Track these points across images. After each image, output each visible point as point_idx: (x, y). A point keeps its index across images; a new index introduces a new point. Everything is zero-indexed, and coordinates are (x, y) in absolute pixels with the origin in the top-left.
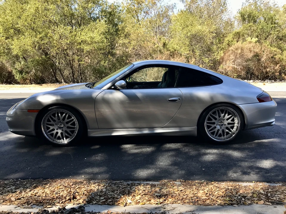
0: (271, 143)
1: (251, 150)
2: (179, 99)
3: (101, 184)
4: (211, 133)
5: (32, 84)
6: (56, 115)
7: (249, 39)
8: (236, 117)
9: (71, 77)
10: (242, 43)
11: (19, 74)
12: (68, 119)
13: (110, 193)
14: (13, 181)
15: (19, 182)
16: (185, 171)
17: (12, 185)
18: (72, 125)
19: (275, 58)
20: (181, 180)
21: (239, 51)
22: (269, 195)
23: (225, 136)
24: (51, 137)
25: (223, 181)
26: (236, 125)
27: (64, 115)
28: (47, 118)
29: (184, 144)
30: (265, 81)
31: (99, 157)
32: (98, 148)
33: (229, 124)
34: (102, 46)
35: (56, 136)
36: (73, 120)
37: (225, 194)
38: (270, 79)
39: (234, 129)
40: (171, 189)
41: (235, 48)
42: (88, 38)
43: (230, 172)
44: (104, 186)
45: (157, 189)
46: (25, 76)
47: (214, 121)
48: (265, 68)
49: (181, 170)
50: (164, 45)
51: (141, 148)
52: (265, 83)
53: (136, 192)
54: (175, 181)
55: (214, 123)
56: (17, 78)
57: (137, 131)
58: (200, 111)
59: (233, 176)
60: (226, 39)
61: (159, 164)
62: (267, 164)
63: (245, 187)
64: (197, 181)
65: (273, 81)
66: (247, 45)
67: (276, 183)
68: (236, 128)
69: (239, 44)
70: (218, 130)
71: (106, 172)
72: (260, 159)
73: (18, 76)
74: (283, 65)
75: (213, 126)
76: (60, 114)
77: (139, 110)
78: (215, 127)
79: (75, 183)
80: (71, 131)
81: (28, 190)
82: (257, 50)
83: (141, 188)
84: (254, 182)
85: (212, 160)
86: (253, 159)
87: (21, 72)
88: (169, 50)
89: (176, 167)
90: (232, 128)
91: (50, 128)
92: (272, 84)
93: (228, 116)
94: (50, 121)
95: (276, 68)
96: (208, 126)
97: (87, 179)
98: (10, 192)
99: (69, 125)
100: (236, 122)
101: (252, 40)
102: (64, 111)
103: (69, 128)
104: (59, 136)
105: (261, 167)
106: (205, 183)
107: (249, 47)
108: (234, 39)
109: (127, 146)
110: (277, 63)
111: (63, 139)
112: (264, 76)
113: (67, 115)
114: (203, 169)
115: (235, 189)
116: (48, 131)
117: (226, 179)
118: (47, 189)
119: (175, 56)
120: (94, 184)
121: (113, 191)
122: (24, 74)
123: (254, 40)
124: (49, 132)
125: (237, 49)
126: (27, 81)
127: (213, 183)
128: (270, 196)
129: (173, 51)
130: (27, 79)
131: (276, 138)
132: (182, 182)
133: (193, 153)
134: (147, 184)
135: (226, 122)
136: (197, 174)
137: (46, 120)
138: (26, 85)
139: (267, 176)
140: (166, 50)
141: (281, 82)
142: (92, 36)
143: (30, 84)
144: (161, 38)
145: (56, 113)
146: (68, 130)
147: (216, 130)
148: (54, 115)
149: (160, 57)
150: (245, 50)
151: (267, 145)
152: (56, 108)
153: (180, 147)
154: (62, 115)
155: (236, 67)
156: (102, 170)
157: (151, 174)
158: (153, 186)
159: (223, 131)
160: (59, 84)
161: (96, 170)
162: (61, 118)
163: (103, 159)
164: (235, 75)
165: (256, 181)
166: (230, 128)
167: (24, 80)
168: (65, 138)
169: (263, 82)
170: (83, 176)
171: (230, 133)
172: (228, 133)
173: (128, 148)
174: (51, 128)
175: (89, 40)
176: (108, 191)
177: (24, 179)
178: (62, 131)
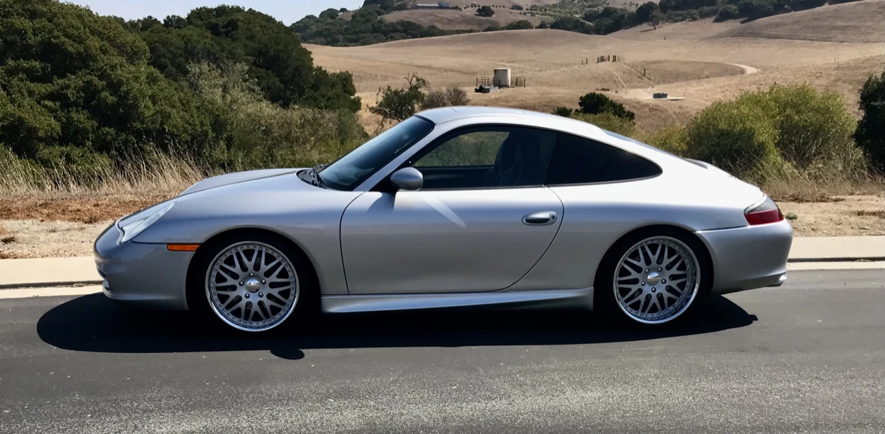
2: (553, 217)
4: (630, 306)
6: (236, 260)
23: (667, 309)
33: (673, 277)
39: (686, 289)
47: (634, 275)
70: (648, 297)
75: (634, 287)
76: (244, 257)
80: (282, 293)
93: (669, 258)
96: (621, 289)
99: (274, 278)
100: (690, 272)
146: (275, 292)
148: (230, 261)
154: (249, 259)
159: (660, 297)
162: (250, 265)
166: (676, 287)
171: (678, 298)
172: (671, 301)
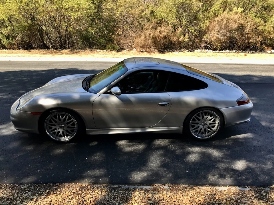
0: (245, 139)
1: (228, 147)
2: (168, 104)
3: (103, 189)
4: (195, 131)
5: (20, 49)
6: (58, 117)
7: (235, 9)
8: (217, 118)
9: (58, 41)
10: (228, 13)
11: (6, 39)
12: (68, 120)
13: (112, 201)
14: (28, 186)
15: (33, 187)
16: (172, 173)
17: (27, 190)
18: (72, 125)
19: (258, 30)
20: (169, 184)
21: (225, 23)
22: (239, 201)
23: (207, 134)
24: (54, 135)
25: (203, 185)
26: (217, 125)
27: (65, 116)
28: (49, 119)
29: (171, 140)
30: (246, 51)
31: (98, 157)
32: (96, 145)
33: (210, 124)
34: (89, 13)
35: (58, 135)
36: (73, 120)
37: (205, 201)
38: (251, 50)
39: (214, 128)
40: (161, 195)
41: (220, 18)
42: (76, 4)
43: (209, 175)
44: (106, 192)
45: (150, 195)
46: (11, 41)
47: (197, 121)
48: (248, 38)
49: (169, 172)
50: (152, 12)
51: (133, 145)
52: (246, 54)
53: (133, 198)
54: (164, 185)
55: (198, 123)
56: (4, 43)
57: (131, 130)
58: (186, 113)
59: (211, 180)
60: (213, 8)
61: (150, 166)
62: (240, 165)
63: (221, 192)
64: (182, 186)
65: (254, 51)
66: (233, 16)
67: (246, 188)
68: (217, 127)
69: (225, 14)
70: (201, 129)
71: (106, 175)
72: (234, 159)
73: (5, 41)
74: (264, 36)
75: (197, 126)
76: (60, 116)
77: (130, 109)
78: (199, 127)
79: (82, 188)
80: (71, 131)
81: (43, 197)
82: (241, 22)
83: (137, 193)
84: (228, 186)
85: (195, 160)
86: (229, 159)
87: (8, 37)
88: (157, 18)
89: (165, 169)
90: (213, 127)
91: (52, 128)
92: (253, 55)
93: (210, 117)
94: (52, 122)
95: (258, 40)
96: (192, 125)
97: (90, 183)
98: (27, 199)
99: (69, 125)
100: (217, 123)
101: (238, 11)
102: (64, 113)
103: (70, 128)
104: (61, 135)
105: (235, 168)
106: (189, 188)
107: (234, 18)
108: (220, 8)
109: (122, 143)
110: (259, 34)
111: (65, 137)
112: (246, 46)
113: (67, 117)
114: (187, 171)
115: (212, 195)
116: (50, 130)
117: (206, 183)
118: (59, 195)
119: (162, 25)
120: (97, 189)
121: (114, 199)
122: (10, 39)
123: (240, 10)
124: (52, 131)
125: (222, 20)
126: (14, 46)
127: (195, 187)
128: (239, 203)
129: (160, 19)
130: (14, 44)
131: (250, 133)
132: (170, 186)
133: (179, 152)
134: (142, 189)
135: (208, 123)
136: (182, 178)
137: (48, 121)
138: (13, 51)
139: (239, 179)
140: (153, 18)
141: (261, 53)
142: (80, 3)
143: (17, 50)
144: (149, 5)
145: (57, 115)
146: (69, 130)
147: (199, 129)
148: (55, 117)
149: (148, 25)
150: (230, 21)
151: (242, 142)
152: (56, 111)
153: (167, 144)
154: (62, 117)
155: (220, 37)
156: (102, 172)
157: (144, 177)
158: (146, 191)
159: (205, 130)
160: (47, 50)
161: (97, 173)
162: (62, 119)
163: (102, 159)
164: (219, 45)
165: (229, 185)
166: (211, 127)
167: (11, 45)
168: (66, 136)
169: (245, 53)
170: (87, 180)
171: (211, 131)
172: (209, 131)
173: (123, 145)
174: (54, 128)
175: (76, 6)
176: (110, 199)
177: (37, 184)
178: (64, 130)
